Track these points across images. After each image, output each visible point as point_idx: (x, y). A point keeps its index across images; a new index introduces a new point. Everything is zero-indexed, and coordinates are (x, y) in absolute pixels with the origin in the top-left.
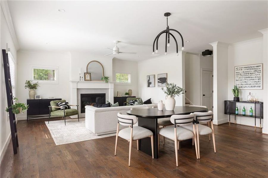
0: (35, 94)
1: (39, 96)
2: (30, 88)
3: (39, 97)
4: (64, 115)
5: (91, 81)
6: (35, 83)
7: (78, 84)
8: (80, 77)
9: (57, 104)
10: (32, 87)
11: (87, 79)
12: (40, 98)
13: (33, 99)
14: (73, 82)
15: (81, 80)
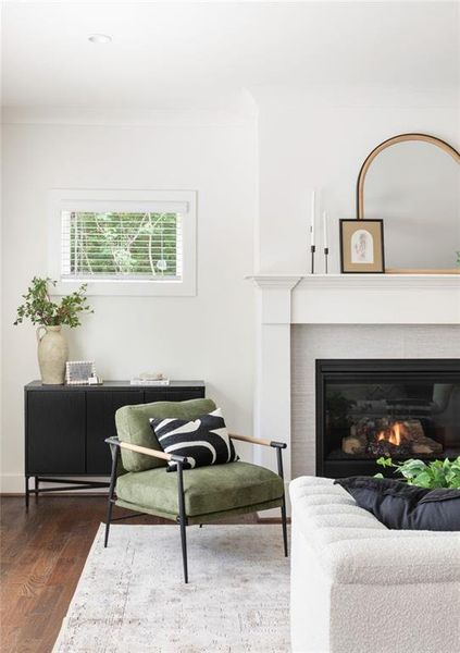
0: (68, 352)
1: (89, 366)
2: (42, 321)
3: (85, 371)
4: (178, 511)
5: (383, 272)
6: (70, 293)
7: (299, 293)
8: (313, 249)
9: (152, 426)
10: (54, 313)
11: (355, 258)
12: (92, 381)
13: (54, 381)
14: (265, 282)
15: (320, 273)
